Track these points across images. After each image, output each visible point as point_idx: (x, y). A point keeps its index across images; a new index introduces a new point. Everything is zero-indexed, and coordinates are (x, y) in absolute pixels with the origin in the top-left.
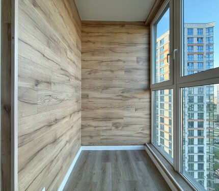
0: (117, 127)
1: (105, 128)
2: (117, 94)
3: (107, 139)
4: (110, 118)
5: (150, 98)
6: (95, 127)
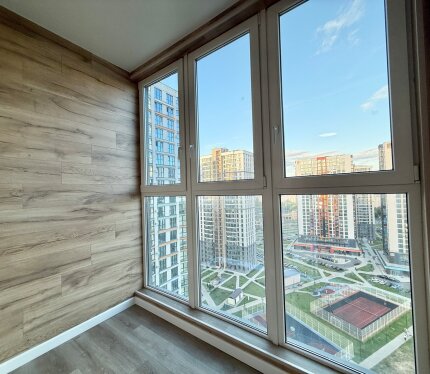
0: (75, 283)
2: (75, 208)
4: (54, 268)
6: (3, 307)
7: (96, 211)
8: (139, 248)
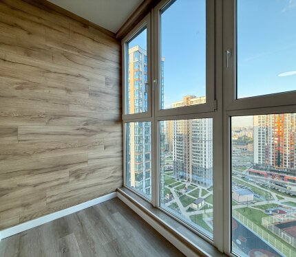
0: (78, 177)
1: (56, 183)
2: (78, 127)
3: (61, 199)
4: (65, 165)
5: (122, 132)
6: (35, 186)
7: (91, 131)
8: (120, 158)
